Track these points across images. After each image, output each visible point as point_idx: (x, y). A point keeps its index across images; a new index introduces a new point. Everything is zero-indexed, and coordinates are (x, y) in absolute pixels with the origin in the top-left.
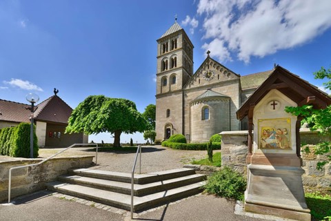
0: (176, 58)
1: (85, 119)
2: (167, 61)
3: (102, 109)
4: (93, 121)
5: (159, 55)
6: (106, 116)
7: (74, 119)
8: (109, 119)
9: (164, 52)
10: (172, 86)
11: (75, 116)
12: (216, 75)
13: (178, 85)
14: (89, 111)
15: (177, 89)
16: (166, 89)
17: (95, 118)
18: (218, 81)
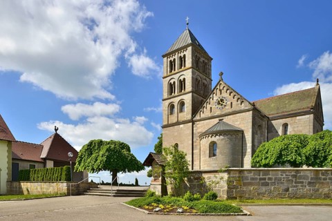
0: (184, 79)
1: (89, 160)
2: (174, 82)
3: (101, 153)
4: (95, 162)
5: (165, 75)
6: (105, 159)
7: (81, 160)
8: (106, 161)
9: (171, 71)
10: (180, 115)
11: (81, 158)
12: (229, 103)
13: (187, 114)
14: (92, 154)
15: (185, 119)
16: (173, 119)
17: (96, 160)
18: (230, 110)
